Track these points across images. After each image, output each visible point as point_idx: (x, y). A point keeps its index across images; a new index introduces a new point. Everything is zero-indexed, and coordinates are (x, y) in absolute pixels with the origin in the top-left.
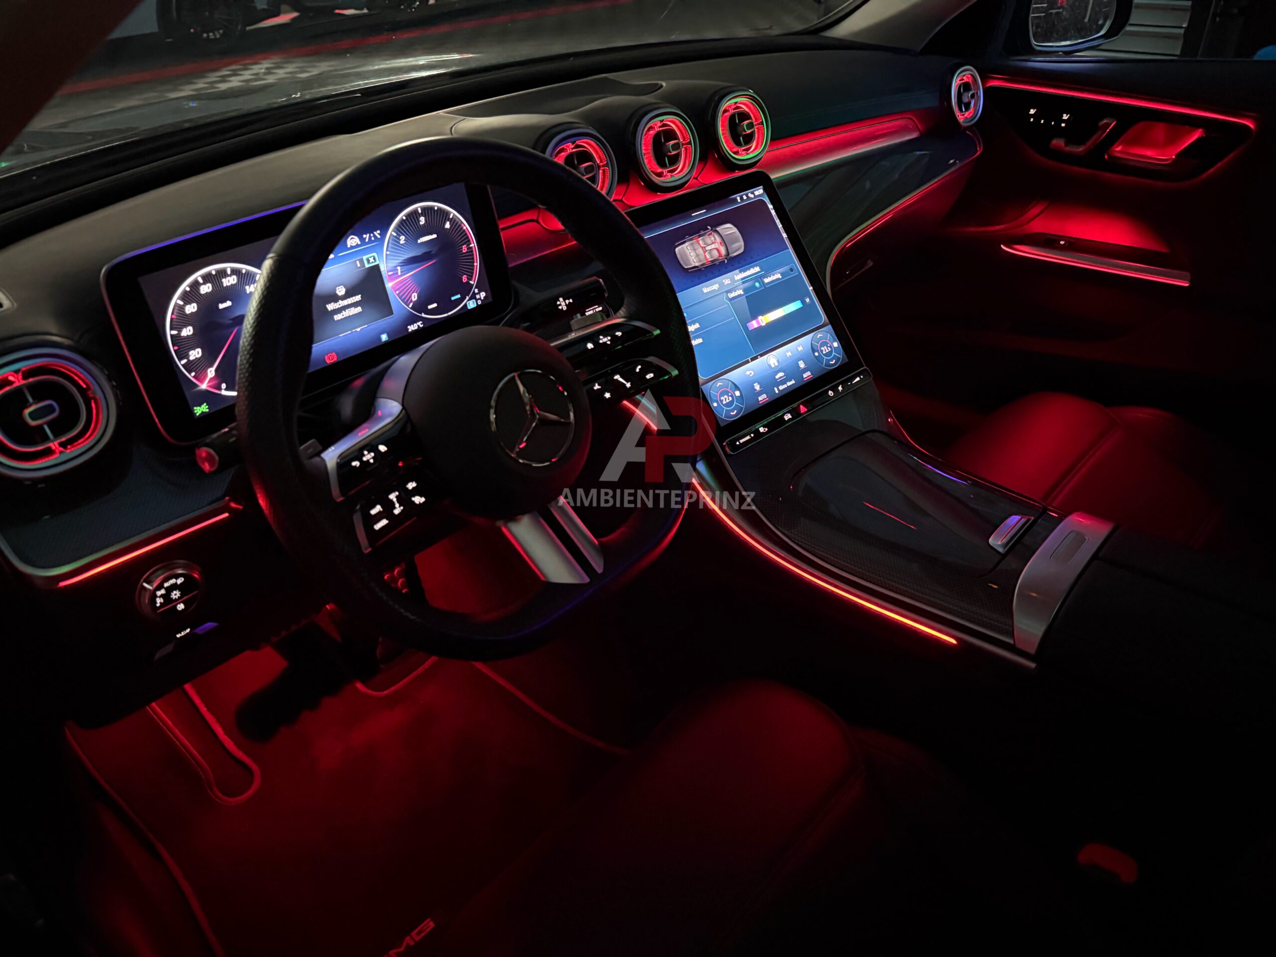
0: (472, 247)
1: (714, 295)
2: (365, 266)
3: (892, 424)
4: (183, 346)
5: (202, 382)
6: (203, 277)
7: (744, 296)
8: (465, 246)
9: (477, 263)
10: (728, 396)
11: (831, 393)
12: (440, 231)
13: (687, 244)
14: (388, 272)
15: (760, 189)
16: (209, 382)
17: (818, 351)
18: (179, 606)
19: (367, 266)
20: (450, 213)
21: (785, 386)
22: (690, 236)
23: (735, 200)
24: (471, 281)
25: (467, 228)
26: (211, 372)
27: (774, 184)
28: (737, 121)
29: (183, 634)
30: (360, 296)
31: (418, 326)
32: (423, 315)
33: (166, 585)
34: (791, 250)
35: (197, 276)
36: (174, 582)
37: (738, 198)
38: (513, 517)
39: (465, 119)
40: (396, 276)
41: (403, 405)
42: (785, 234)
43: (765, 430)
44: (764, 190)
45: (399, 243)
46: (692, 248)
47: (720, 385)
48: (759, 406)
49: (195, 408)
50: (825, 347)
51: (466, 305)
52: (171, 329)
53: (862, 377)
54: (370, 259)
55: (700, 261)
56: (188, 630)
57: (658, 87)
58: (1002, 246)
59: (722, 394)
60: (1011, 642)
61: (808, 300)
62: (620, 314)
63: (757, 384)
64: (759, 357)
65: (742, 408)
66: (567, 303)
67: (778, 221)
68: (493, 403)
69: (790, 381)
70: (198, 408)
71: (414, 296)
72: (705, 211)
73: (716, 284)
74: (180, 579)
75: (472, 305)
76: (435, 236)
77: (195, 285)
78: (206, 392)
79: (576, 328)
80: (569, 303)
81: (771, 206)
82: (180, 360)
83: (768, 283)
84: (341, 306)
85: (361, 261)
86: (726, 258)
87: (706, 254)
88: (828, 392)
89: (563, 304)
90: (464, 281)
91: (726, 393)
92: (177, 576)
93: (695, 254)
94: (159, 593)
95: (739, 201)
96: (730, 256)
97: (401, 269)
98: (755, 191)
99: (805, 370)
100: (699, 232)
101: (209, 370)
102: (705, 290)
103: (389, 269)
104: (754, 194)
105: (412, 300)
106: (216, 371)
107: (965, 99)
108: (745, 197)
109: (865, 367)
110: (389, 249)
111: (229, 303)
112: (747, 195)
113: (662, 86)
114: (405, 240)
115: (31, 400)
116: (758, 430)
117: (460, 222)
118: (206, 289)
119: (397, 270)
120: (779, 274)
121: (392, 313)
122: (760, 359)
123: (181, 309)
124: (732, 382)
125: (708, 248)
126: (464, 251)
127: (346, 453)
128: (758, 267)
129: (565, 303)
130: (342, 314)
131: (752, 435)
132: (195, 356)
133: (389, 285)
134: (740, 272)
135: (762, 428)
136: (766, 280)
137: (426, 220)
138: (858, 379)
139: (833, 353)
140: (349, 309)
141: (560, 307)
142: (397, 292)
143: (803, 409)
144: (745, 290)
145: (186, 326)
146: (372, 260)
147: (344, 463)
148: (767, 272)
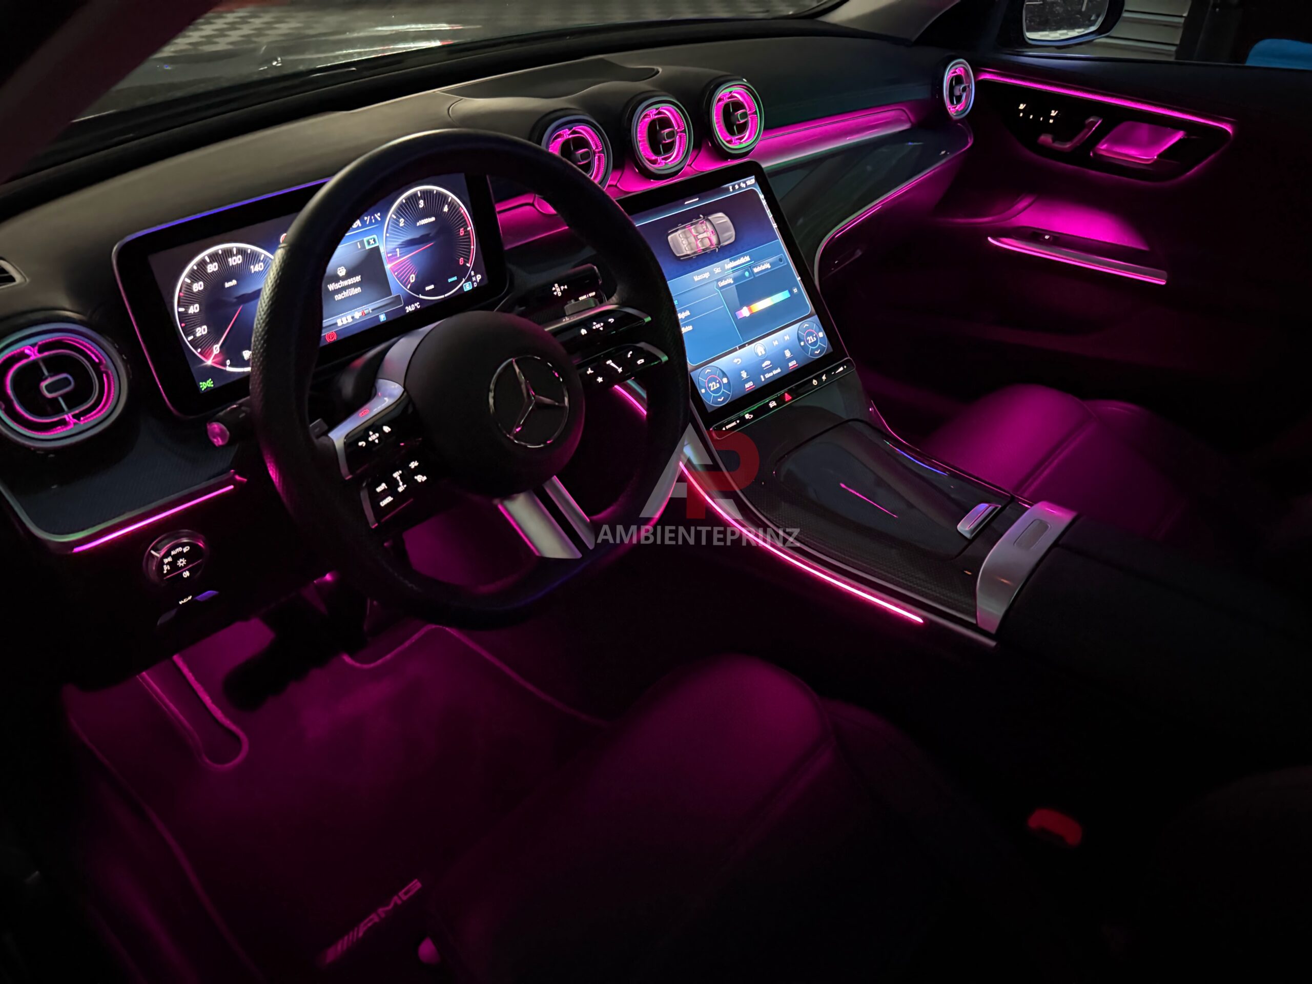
0: (469, 230)
1: (704, 283)
2: (365, 248)
3: (873, 413)
4: (190, 323)
5: (207, 358)
6: (210, 256)
7: (734, 285)
8: (463, 229)
9: (474, 245)
10: (716, 383)
11: (815, 382)
12: (439, 214)
13: (679, 232)
14: (387, 254)
15: (752, 179)
16: (214, 358)
17: (804, 341)
18: (184, 573)
19: (368, 247)
20: (449, 196)
21: (771, 374)
22: (682, 225)
23: (728, 189)
24: (468, 263)
25: (464, 211)
26: (216, 349)
27: (766, 173)
28: (731, 110)
29: (185, 601)
30: (360, 276)
31: (416, 307)
32: (421, 296)
33: (173, 553)
34: (780, 240)
35: (204, 255)
36: (181, 551)
37: (731, 188)
38: (509, 494)
39: (462, 99)
40: (395, 257)
41: (404, 387)
42: (775, 224)
43: (750, 417)
44: (756, 179)
45: (398, 225)
46: (685, 236)
47: (708, 372)
48: (746, 393)
49: (201, 383)
50: (811, 337)
51: (462, 287)
52: (179, 306)
53: (845, 367)
54: (370, 241)
55: (692, 249)
56: (190, 598)
57: (654, 73)
58: (989, 239)
59: (710, 381)
60: (974, 621)
61: (795, 290)
62: (613, 300)
63: (744, 371)
64: (747, 345)
65: (729, 395)
66: (562, 290)
67: (768, 212)
68: (492, 387)
69: (776, 369)
70: (204, 383)
71: (412, 278)
72: (697, 199)
73: (707, 272)
74: (186, 547)
75: (468, 287)
76: (433, 219)
77: (202, 264)
78: (212, 368)
79: (570, 313)
80: (564, 289)
81: (762, 196)
82: (187, 336)
83: (758, 273)
84: (342, 286)
85: (362, 243)
86: (717, 247)
87: (698, 242)
88: (812, 381)
89: (558, 290)
90: (461, 264)
91: (715, 380)
92: (183, 545)
93: (687, 243)
94: (166, 561)
95: (731, 190)
96: (721, 245)
97: (400, 251)
98: (748, 180)
99: (790, 360)
100: (692, 221)
101: (215, 346)
102: (696, 278)
103: (388, 251)
104: (746, 184)
105: (410, 281)
106: (221, 347)
107: (957, 93)
108: (737, 187)
109: (849, 358)
110: (389, 231)
111: (234, 282)
112: (739, 185)
113: (658, 72)
114: (404, 222)
115: (46, 373)
116: (744, 417)
117: (458, 206)
118: (212, 268)
119: (397, 252)
120: (769, 264)
121: (390, 294)
122: (748, 348)
123: (189, 287)
124: (720, 369)
125: (700, 237)
126: (461, 234)
127: (354, 433)
128: (748, 257)
129: (560, 289)
130: (342, 294)
131: (738, 421)
132: (201, 332)
133: (388, 267)
134: (731, 261)
135: (748, 414)
136: (756, 270)
137: (425, 203)
138: (841, 369)
139: (819, 343)
140: (350, 290)
141: (555, 293)
142: (396, 273)
143: (787, 397)
144: (735, 279)
145: (193, 304)
146: (372, 242)
147: (351, 441)
148: (756, 260)
